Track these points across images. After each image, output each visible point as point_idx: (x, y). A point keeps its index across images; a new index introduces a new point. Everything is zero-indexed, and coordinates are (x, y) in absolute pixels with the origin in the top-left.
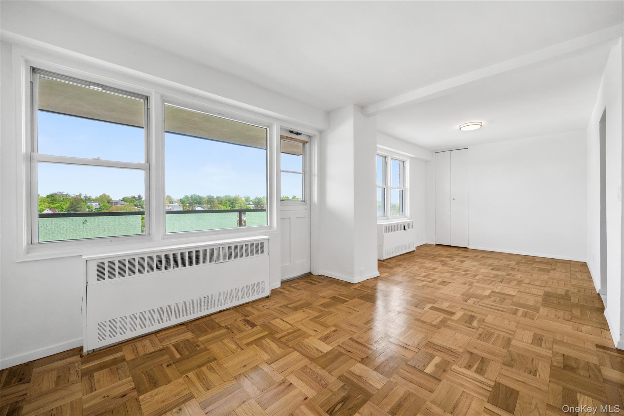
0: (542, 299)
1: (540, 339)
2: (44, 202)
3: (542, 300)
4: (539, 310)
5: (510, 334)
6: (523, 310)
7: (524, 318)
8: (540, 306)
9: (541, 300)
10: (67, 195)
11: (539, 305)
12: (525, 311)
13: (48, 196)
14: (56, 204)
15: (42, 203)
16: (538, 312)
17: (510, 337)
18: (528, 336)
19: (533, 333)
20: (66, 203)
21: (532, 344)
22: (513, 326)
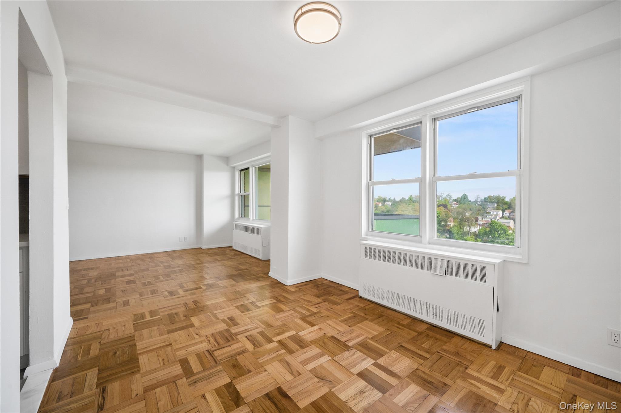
0: (138, 347)
1: (125, 304)
3: (135, 345)
4: (134, 327)
5: (143, 298)
6: (146, 319)
7: (142, 312)
8: (135, 333)
9: (137, 344)
11: (137, 334)
12: (145, 319)
16: (134, 324)
17: (141, 298)
18: (132, 302)
19: (130, 305)
21: (128, 300)
22: (145, 303)
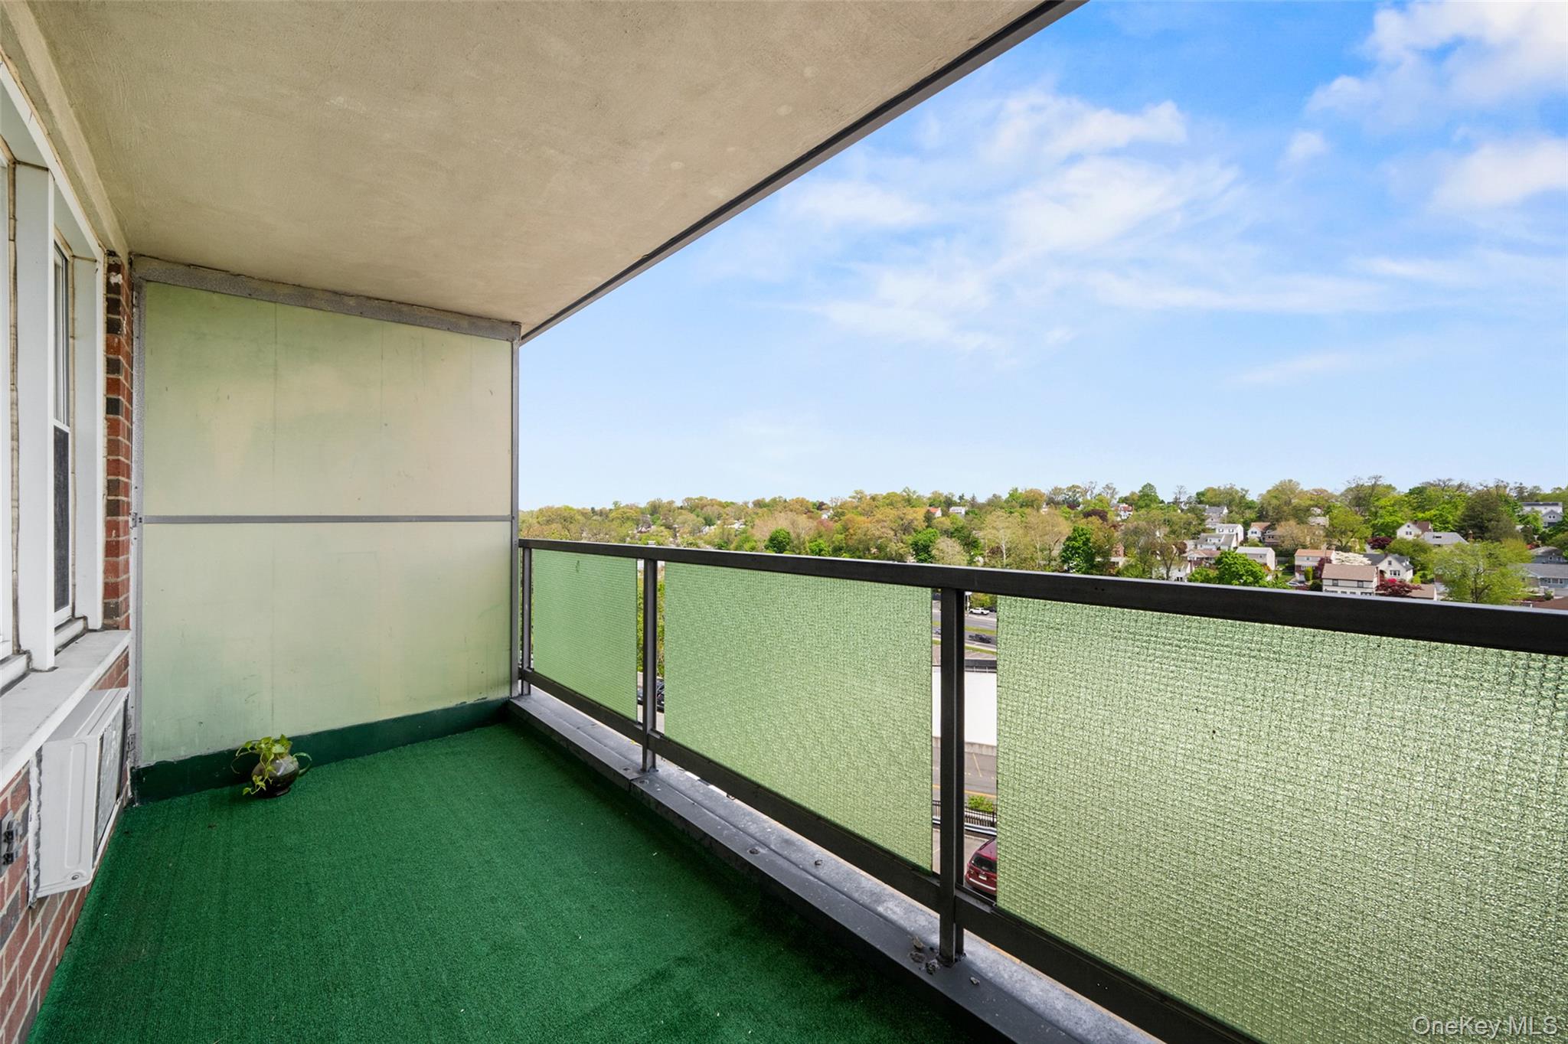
2: (1402, 505)
10: (1460, 486)
13: (1412, 492)
14: (1429, 510)
15: (1396, 508)
20: (1456, 508)
